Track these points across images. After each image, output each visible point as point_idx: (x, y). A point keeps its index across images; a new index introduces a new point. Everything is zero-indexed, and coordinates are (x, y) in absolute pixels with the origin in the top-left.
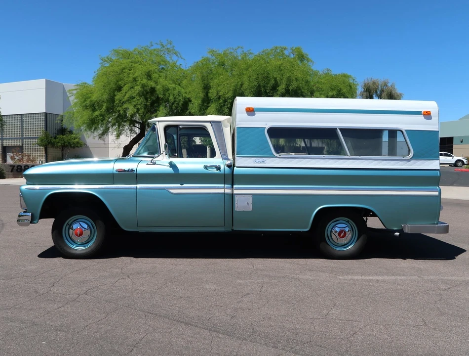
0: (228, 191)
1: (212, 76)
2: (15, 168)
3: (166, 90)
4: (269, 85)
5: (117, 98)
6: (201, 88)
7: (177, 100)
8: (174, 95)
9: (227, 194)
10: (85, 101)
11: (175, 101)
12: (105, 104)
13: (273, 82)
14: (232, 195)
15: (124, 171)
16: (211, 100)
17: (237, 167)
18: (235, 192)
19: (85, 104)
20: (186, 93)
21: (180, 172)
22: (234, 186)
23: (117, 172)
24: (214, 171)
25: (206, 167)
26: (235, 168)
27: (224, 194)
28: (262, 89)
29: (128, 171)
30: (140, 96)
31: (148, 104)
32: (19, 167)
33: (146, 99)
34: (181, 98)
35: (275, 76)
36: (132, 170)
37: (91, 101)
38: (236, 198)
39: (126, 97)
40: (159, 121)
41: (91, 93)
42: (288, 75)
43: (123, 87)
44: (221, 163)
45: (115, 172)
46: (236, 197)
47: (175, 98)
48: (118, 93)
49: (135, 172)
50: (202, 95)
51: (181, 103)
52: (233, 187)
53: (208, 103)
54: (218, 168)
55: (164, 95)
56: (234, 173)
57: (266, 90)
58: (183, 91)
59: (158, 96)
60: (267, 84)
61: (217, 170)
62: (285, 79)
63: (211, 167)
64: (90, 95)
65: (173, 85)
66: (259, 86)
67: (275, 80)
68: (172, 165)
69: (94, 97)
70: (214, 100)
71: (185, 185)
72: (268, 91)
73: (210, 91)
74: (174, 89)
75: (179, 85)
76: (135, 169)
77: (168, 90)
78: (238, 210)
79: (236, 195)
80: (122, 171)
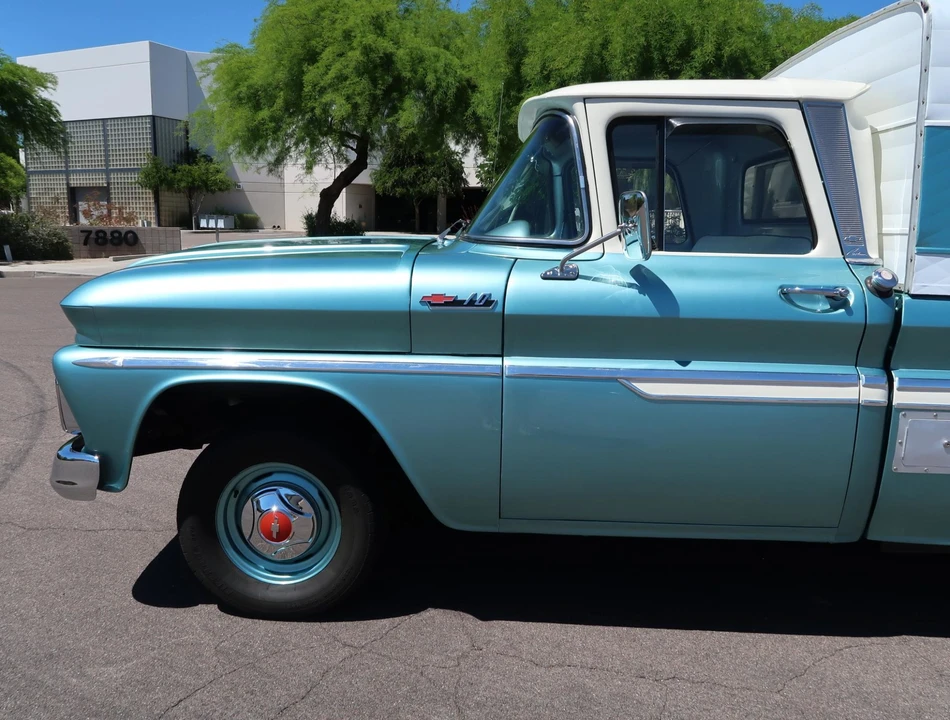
0: (875, 396)
1: (528, 25)
2: (93, 236)
3: (418, 60)
4: (672, 45)
5: (308, 78)
6: (504, 53)
7: (444, 84)
8: (436, 71)
9: (871, 407)
10: (237, 85)
11: (438, 87)
12: (282, 93)
13: (681, 37)
14: (888, 411)
15: (456, 302)
16: (526, 81)
17: (913, 296)
18: (900, 398)
19: (236, 92)
20: (463, 67)
21: (685, 313)
22: (895, 374)
23: (426, 308)
24: (823, 310)
25: (786, 294)
26: (905, 299)
27: (857, 405)
28: (656, 55)
29: (472, 302)
30: (360, 74)
31: (378, 92)
32: (101, 235)
33: (374, 81)
34: (451, 79)
35: (689, 22)
36: (487, 301)
37: (250, 87)
38: (904, 426)
39: (325, 78)
40: (585, 99)
41: (249, 68)
42: (722, 19)
43: (320, 54)
44: (844, 276)
45: (416, 305)
46: (901, 420)
47: (438, 79)
48: (310, 68)
49: (499, 309)
50: (505, 69)
51: (453, 91)
52: (890, 379)
53: (520, 90)
54: (838, 300)
55: (414, 71)
56: (903, 321)
57: (664, 56)
58: (456, 61)
59: (399, 74)
60: (668, 42)
61: (835, 307)
62: (712, 29)
63: (810, 293)
64: (247, 72)
65: (434, 49)
66: (647, 48)
67: (689, 31)
69: (258, 77)
70: (533, 83)
71: (694, 366)
72: (669, 60)
73: (526, 60)
74: (437, 57)
75: (447, 48)
76: (497, 297)
77: (421, 60)
78: (902, 470)
79: (903, 410)
80: (447, 304)
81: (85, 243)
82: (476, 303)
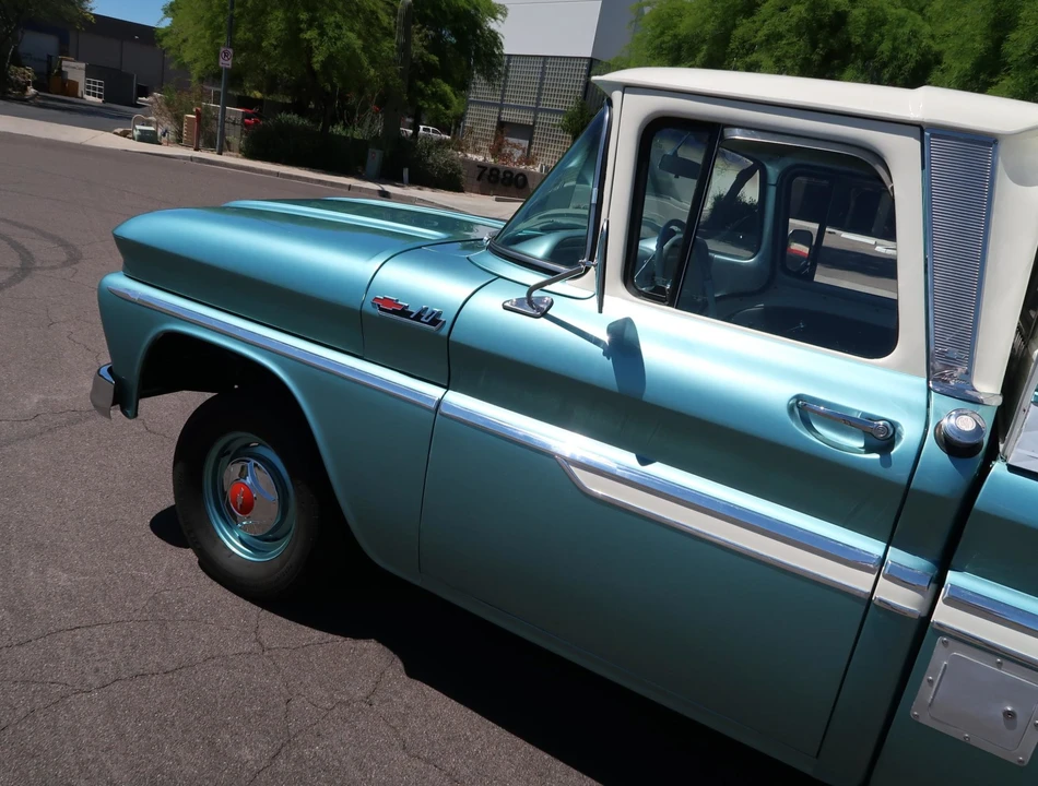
0: (903, 598)
2: (487, 172)
3: (876, 22)
5: (738, 32)
6: (985, 25)
7: (901, 56)
8: (895, 39)
9: (891, 613)
10: (662, 33)
11: (893, 58)
12: (705, 47)
14: (920, 630)
15: (404, 312)
16: (1005, 64)
17: (1012, 469)
18: (944, 615)
19: (658, 42)
20: (933, 37)
22: (952, 577)
23: (376, 311)
24: (851, 444)
25: (802, 409)
26: (998, 468)
27: (868, 601)
29: (418, 317)
30: (800, 35)
32: (495, 172)
33: (814, 45)
34: (912, 51)
36: (435, 320)
37: (675, 36)
38: (941, 658)
39: (760, 33)
40: (627, 88)
41: (680, 16)
43: (759, 6)
44: (908, 407)
45: (368, 307)
46: (939, 649)
47: (895, 49)
48: (744, 21)
49: (445, 331)
50: (979, 46)
51: (911, 65)
52: (940, 581)
53: (994, 74)
54: (882, 438)
55: (867, 36)
56: (982, 500)
58: (927, 29)
59: (849, 38)
61: (869, 449)
63: (842, 420)
64: (676, 20)
65: (902, 12)
68: (623, 343)
69: (685, 27)
70: (1014, 67)
71: (660, 471)
73: (1013, 36)
74: (902, 21)
75: (921, 11)
76: (447, 318)
77: (883, 22)
78: (926, 720)
79: (944, 634)
80: (394, 312)
81: (479, 179)
82: (423, 319)
